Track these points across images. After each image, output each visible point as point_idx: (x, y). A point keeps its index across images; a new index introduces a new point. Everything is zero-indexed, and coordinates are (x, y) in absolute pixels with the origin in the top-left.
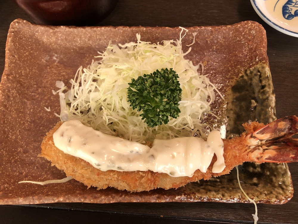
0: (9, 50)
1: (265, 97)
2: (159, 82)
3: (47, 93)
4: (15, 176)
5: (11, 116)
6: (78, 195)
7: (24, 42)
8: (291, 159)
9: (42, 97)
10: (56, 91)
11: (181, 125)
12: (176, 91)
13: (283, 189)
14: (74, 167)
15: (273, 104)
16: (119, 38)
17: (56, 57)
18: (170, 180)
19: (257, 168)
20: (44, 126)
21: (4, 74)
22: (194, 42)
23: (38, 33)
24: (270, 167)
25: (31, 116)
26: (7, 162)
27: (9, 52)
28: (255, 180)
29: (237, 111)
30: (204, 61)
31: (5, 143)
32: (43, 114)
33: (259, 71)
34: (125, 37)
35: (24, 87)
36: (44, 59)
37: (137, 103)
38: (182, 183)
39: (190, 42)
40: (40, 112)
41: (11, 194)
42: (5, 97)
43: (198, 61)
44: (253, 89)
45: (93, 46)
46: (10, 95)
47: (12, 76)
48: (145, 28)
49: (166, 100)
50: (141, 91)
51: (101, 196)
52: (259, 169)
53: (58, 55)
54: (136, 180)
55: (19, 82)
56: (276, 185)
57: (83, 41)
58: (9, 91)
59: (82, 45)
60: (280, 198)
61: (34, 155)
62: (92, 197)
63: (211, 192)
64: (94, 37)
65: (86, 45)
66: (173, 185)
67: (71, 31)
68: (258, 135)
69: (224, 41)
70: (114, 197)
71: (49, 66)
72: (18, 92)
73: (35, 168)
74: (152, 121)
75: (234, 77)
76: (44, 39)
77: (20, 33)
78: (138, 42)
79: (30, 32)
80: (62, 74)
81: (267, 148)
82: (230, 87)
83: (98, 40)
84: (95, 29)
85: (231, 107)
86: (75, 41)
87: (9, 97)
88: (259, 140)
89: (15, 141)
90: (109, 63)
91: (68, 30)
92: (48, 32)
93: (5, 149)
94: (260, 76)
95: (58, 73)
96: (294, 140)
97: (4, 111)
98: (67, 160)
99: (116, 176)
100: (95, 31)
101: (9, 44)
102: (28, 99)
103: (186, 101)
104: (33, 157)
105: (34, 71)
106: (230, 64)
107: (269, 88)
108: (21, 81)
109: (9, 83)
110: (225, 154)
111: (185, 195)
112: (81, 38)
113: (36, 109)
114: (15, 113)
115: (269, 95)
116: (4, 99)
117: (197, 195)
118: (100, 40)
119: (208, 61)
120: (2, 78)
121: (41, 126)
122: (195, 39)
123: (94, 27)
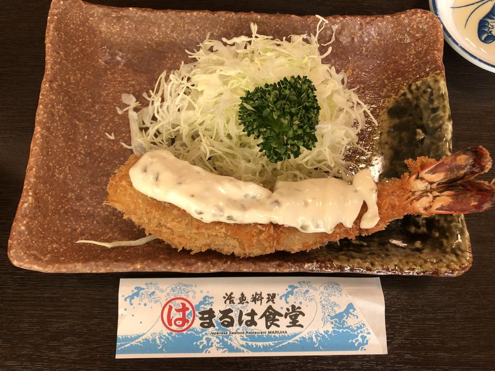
0: (51, 43)
1: (436, 125)
2: (288, 95)
3: (109, 112)
4: (66, 234)
5: (57, 145)
6: (163, 261)
7: (72, 31)
8: (472, 209)
9: (101, 118)
10: (122, 110)
11: (314, 162)
12: (312, 110)
13: (457, 255)
14: (161, 218)
15: (449, 136)
16: (219, 29)
17: (120, 57)
18: (299, 237)
19: (422, 228)
20: (105, 162)
21: (44, 80)
22: (333, 39)
23: (93, 18)
24: (440, 225)
25: (84, 146)
26: (54, 213)
27: (50, 46)
28: (418, 244)
29: (395, 145)
30: (348, 69)
31: (50, 185)
32: (103, 144)
33: (429, 87)
34: (229, 28)
35: (74, 102)
36: (102, 59)
37: (255, 127)
38: (315, 243)
39: (328, 39)
40: (98, 140)
41: (64, 258)
42: (48, 115)
43: (339, 69)
44: (421, 112)
45: (178, 41)
46: (55, 111)
47: (57, 83)
48: (259, 15)
49: (297, 122)
50: (259, 109)
51: (196, 263)
52: (424, 229)
53: (124, 54)
54: (253, 236)
55: (67, 93)
56: (448, 250)
57: (163, 33)
58: (53, 106)
59: (161, 40)
60: (453, 268)
61: (93, 204)
62: (183, 263)
63: (356, 259)
64: (180, 26)
65: (167, 39)
66: (303, 244)
67: (145, 16)
68: (426, 175)
69: (379, 40)
70: (216, 263)
71: (109, 70)
72: (65, 109)
73: (95, 223)
74: (276, 154)
75: (392, 94)
76: (101, 28)
77: (67, 17)
78: (254, 35)
79: (81, 17)
80: (130, 83)
81: (438, 194)
82: (385, 110)
83: (187, 32)
84: (183, 14)
85: (386, 140)
86: (150, 33)
87: (53, 115)
88: (427, 183)
89: (64, 182)
90: (210, 67)
91: (140, 15)
92: (108, 17)
93: (50, 193)
94: (432, 94)
95: (125, 82)
96: (478, 183)
97: (47, 137)
98: (151, 208)
99: (224, 230)
100: (182, 18)
101: (51, 33)
102: (79, 120)
103: (325, 126)
104: (91, 206)
105: (88, 77)
106: (386, 75)
107: (444, 112)
108: (70, 92)
109: (53, 94)
110: (380, 202)
111: (317, 262)
112: (159, 28)
113: (92, 135)
114: (62, 140)
115: (443, 123)
116: (46, 118)
117: (335, 263)
118: (190, 31)
119: (353, 70)
120: (43, 86)
121: (100, 162)
122: (335, 34)
123: (180, 12)
